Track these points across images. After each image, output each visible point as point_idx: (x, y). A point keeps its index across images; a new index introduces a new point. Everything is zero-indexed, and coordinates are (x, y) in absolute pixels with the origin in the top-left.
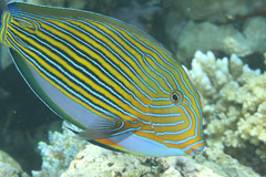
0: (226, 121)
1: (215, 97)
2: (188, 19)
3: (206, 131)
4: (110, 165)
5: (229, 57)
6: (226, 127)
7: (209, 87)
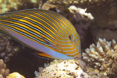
0: (108, 64)
1: (105, 55)
2: (100, 28)
3: (101, 69)
4: (55, 74)
5: (112, 41)
6: (108, 67)
7: (102, 51)
